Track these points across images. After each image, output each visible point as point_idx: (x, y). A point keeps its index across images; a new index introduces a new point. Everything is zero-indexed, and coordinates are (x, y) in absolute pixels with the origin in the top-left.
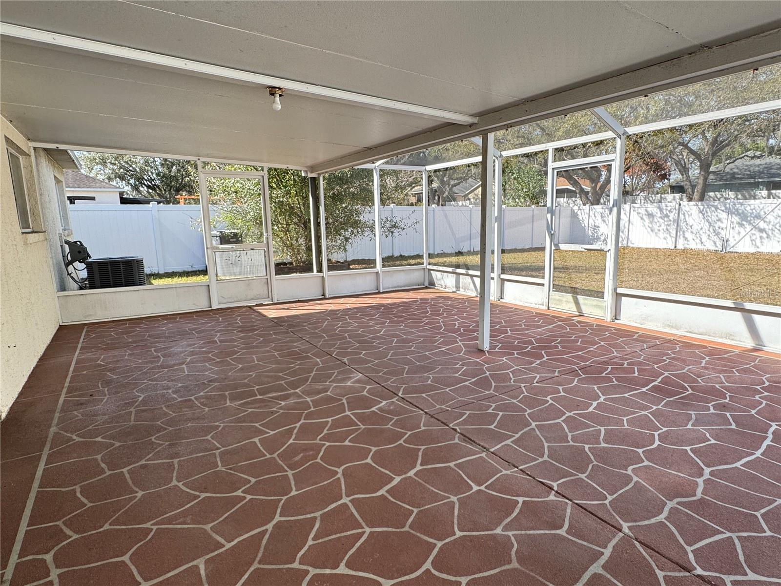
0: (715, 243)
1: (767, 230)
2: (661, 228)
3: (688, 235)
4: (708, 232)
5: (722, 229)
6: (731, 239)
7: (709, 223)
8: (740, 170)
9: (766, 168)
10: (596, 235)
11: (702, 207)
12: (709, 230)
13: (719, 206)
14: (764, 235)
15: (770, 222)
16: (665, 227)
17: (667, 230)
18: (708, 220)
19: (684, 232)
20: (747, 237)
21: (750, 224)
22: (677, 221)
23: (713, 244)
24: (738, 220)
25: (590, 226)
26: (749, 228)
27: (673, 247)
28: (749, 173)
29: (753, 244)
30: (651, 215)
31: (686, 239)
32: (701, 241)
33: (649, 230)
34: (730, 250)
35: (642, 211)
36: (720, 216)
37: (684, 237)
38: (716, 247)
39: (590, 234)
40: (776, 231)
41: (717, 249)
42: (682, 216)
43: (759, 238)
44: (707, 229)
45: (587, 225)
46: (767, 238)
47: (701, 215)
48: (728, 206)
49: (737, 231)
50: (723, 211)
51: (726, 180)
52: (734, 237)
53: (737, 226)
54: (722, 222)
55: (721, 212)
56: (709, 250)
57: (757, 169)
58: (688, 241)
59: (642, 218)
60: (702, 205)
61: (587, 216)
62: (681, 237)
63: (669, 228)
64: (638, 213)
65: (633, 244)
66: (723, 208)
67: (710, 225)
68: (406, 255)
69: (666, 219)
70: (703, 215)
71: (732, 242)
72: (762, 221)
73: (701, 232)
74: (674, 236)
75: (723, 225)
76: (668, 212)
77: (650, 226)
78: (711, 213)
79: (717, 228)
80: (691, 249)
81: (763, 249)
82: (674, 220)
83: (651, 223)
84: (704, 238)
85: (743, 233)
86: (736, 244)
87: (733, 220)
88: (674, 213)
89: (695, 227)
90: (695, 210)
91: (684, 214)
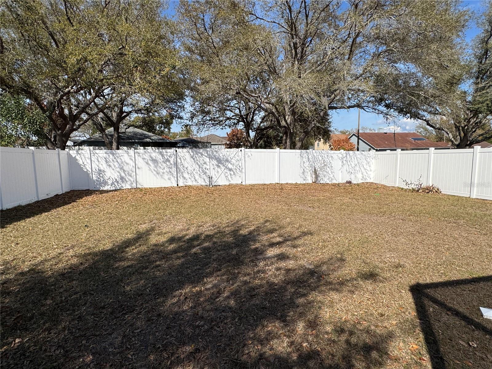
0: (204, 180)
1: (233, 169)
2: (164, 171)
3: (186, 175)
4: (199, 172)
5: (207, 169)
7: (199, 165)
10: (102, 179)
11: (192, 154)
12: (199, 171)
13: (203, 153)
14: (232, 173)
15: (234, 164)
16: (168, 170)
17: (170, 172)
18: (197, 163)
19: (182, 173)
20: (223, 175)
21: (224, 165)
22: (176, 164)
23: (203, 180)
24: (216, 163)
25: (94, 170)
26: (223, 168)
27: (175, 185)
29: (227, 179)
30: (155, 161)
31: (184, 178)
32: (195, 179)
33: (155, 173)
34: (214, 184)
35: (147, 157)
36: (205, 160)
37: (183, 177)
38: (206, 182)
39: (95, 178)
40: (238, 170)
41: (206, 184)
42: (179, 160)
43: (229, 175)
44: (198, 170)
45: (90, 171)
46: (234, 174)
47: (192, 159)
48: (209, 153)
49: (216, 171)
50: (206, 156)
52: (215, 175)
53: (216, 167)
54: (207, 164)
55: (205, 157)
56: (201, 186)
58: (187, 180)
59: (147, 163)
60: (192, 152)
61: (89, 161)
62: (181, 177)
63: (171, 170)
64: (144, 159)
65: (142, 185)
66: (206, 155)
67: (199, 167)
69: (167, 163)
70: (194, 159)
71: (214, 179)
72: (230, 164)
73: (194, 173)
74: (176, 176)
75: (208, 167)
76: (168, 157)
77: (156, 169)
78: (199, 158)
79: (204, 169)
80: (189, 186)
81: (232, 182)
82: (174, 163)
83: (156, 167)
84: (197, 177)
85: (220, 172)
86: (217, 180)
87: (213, 163)
88: (173, 158)
89: (189, 168)
90: (187, 156)
91: (180, 159)
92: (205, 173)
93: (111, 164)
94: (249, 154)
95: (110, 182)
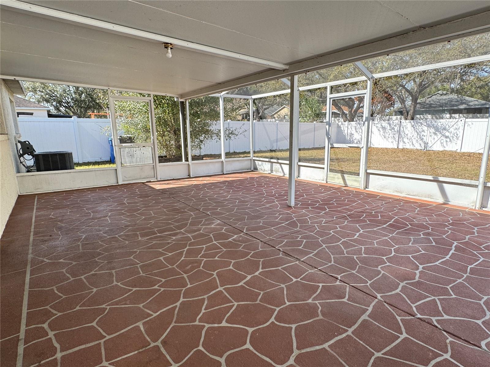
0: (420, 145)
1: (450, 137)
2: (390, 136)
3: (405, 140)
4: (416, 138)
5: (424, 136)
6: (430, 142)
7: (418, 133)
8: (435, 102)
9: (449, 101)
10: (352, 140)
11: (413, 124)
12: (417, 137)
13: (423, 123)
14: (448, 140)
15: (451, 132)
16: (392, 136)
17: (394, 137)
18: (416, 131)
19: (403, 138)
20: (439, 141)
21: (441, 133)
22: (399, 132)
23: (419, 145)
24: (434, 131)
25: (348, 134)
26: (439, 135)
27: (396, 147)
28: (439, 104)
29: (442, 145)
30: (384, 128)
31: (404, 142)
32: (412, 143)
33: (383, 137)
34: (429, 149)
35: (379, 126)
36: (424, 129)
37: (403, 141)
38: (421, 147)
39: (348, 138)
40: (455, 137)
41: (421, 148)
42: (402, 129)
43: (445, 142)
44: (416, 136)
45: (347, 134)
46: (450, 141)
47: (413, 128)
48: (428, 123)
49: (433, 138)
50: (425, 126)
51: (427, 108)
52: (431, 141)
53: (433, 134)
54: (424, 132)
55: (424, 126)
56: (417, 149)
57: (444, 101)
58: (405, 144)
59: (379, 130)
60: (413, 122)
61: (347, 129)
62: (402, 141)
63: (394, 136)
64: (377, 127)
65: (374, 145)
66: (425, 124)
67: (418, 134)
68: (238, 152)
69: (393, 130)
70: (414, 128)
71: (430, 145)
72: (447, 132)
73: (413, 138)
74: (397, 140)
75: (425, 134)
76: (394, 126)
77: (384, 134)
78: (418, 127)
79: (422, 136)
80: (407, 149)
81: (447, 149)
82: (397, 131)
83: (384, 133)
84: (414, 142)
86: (432, 145)
87: (431, 131)
88: (397, 127)
89: (409, 135)
90: (409, 125)
91: (403, 127)
92: (422, 139)
93: (358, 130)
94: (470, 123)
95: (355, 141)
